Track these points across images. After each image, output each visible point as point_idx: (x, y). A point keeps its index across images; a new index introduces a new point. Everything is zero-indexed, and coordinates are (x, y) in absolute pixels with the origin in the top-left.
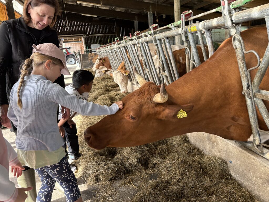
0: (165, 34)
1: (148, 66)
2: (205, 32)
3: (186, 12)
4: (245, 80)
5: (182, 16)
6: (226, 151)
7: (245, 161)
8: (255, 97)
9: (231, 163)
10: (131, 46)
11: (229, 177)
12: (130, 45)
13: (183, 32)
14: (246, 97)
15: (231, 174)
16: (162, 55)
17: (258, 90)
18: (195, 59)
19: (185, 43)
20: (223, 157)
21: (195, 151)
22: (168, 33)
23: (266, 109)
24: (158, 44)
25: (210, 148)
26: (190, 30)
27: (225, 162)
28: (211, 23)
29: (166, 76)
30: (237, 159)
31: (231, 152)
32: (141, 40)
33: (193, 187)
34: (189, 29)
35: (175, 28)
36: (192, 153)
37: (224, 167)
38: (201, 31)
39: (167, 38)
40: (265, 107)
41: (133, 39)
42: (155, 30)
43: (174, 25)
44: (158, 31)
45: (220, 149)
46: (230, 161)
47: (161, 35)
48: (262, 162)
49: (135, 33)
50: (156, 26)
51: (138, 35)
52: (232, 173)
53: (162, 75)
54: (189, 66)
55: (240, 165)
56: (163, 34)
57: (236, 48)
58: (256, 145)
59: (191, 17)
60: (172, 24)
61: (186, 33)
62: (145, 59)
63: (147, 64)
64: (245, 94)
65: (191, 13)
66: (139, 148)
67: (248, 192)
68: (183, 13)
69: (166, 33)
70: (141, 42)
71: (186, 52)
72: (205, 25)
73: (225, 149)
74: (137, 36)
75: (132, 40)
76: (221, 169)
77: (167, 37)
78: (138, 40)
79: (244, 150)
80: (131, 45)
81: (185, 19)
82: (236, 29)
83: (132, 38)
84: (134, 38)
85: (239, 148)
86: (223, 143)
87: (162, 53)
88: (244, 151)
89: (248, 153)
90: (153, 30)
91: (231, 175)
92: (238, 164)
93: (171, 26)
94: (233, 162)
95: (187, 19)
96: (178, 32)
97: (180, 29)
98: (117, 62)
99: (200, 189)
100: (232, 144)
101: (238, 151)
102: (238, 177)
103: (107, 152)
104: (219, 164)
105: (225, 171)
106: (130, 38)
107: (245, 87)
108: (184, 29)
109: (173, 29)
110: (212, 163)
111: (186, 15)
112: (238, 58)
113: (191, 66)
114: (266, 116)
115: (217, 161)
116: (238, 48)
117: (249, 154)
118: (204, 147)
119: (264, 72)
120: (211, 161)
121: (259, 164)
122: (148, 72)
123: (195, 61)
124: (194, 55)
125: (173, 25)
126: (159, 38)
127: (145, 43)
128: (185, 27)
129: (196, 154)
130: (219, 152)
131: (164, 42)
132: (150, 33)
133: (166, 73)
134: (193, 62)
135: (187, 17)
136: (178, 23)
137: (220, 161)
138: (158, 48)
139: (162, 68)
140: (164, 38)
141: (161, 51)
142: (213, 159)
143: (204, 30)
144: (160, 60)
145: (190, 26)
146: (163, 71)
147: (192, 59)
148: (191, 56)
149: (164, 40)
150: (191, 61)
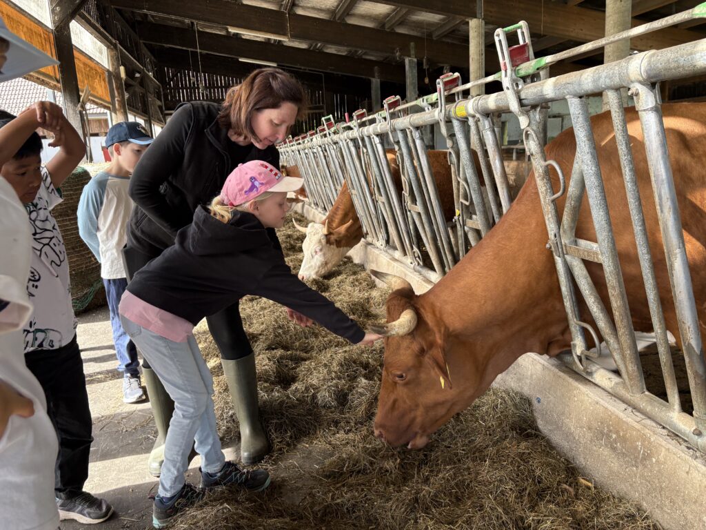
0: (411, 119)
1: (382, 190)
2: (480, 119)
3: (447, 76)
4: (551, 219)
5: (439, 85)
6: (532, 376)
8: (567, 254)
9: (539, 402)
10: (347, 143)
11: (533, 432)
12: (346, 140)
13: (443, 116)
14: (554, 254)
15: (537, 427)
16: (409, 170)
17: (572, 239)
18: (467, 175)
19: (448, 141)
20: (526, 391)
22: (418, 118)
23: (589, 279)
24: (401, 141)
26: (455, 114)
27: (529, 401)
28: (486, 103)
29: (419, 214)
30: (549, 393)
31: (539, 379)
32: (367, 131)
33: (449, 447)
34: (452, 110)
35: (430, 107)
37: (525, 411)
38: (474, 117)
39: (417, 128)
40: (588, 275)
41: (352, 126)
42: (395, 108)
43: (427, 101)
44: (400, 111)
45: (521, 374)
46: (538, 398)
47: (405, 121)
48: (591, 395)
49: (355, 114)
50: (395, 99)
51: (361, 118)
52: (541, 424)
53: (410, 211)
54: (458, 189)
55: (554, 404)
56: (408, 120)
57: (532, 154)
58: (578, 356)
59: (458, 85)
60: (423, 100)
61: (448, 118)
62: (377, 173)
63: (381, 186)
64: (551, 248)
65: (458, 77)
66: (347, 369)
67: (565, 460)
68: (441, 77)
69: (414, 117)
70: (366, 133)
71: (451, 161)
72: (479, 106)
73: (529, 374)
74: (359, 121)
75: (350, 128)
76: (519, 416)
77: (416, 125)
78: (361, 129)
79: (563, 372)
80: (348, 140)
81: (445, 90)
82: (529, 117)
83: (349, 124)
84: (353, 124)
85: (553, 368)
86: (527, 360)
87: (409, 161)
88: (562, 374)
90: (390, 109)
91: (537, 429)
92: (551, 404)
93: (422, 102)
94: (542, 400)
95: (450, 89)
96: (434, 117)
97: (437, 110)
98: (319, 180)
99: (463, 450)
100: (542, 361)
102: (550, 430)
103: (275, 377)
104: (515, 405)
105: (525, 421)
106: (345, 125)
107: (551, 236)
108: (443, 111)
109: (426, 109)
110: (501, 404)
111: (445, 82)
112: (536, 175)
113: (461, 191)
114: (587, 291)
115: (512, 400)
116: (534, 153)
119: (577, 204)
120: (500, 400)
121: (586, 398)
122: (384, 203)
123: (469, 181)
124: (466, 167)
125: (425, 100)
126: (402, 127)
127: (375, 137)
128: (445, 107)
130: (519, 380)
131: (412, 137)
132: (383, 116)
133: (419, 208)
134: (462, 182)
135: (448, 87)
136: (433, 97)
137: (518, 400)
138: (400, 149)
139: (407, 195)
140: (411, 128)
141: (408, 156)
142: (504, 395)
143: (478, 115)
144: (404, 176)
145: (455, 104)
146: (414, 201)
147: (461, 175)
148: (461, 169)
149: (411, 132)
150: (459, 179)
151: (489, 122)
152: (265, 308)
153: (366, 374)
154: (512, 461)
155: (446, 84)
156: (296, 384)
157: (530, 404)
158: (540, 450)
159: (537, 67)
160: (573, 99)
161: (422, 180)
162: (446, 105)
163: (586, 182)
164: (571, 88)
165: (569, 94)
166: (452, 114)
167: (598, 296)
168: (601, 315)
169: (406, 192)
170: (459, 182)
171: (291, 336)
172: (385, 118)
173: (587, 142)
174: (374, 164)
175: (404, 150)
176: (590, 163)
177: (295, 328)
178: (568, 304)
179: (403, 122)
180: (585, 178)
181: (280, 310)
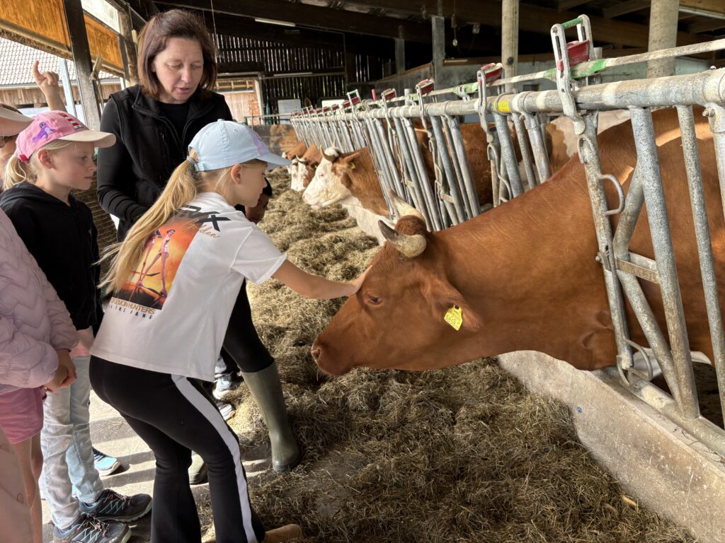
0: (447, 107)
1: (412, 175)
2: (526, 117)
3: (489, 67)
4: (603, 231)
5: (480, 76)
6: (572, 384)
7: (607, 409)
8: (619, 269)
9: (580, 411)
10: (374, 123)
11: (573, 443)
12: (373, 119)
13: (482, 110)
14: (604, 267)
15: (578, 437)
16: (442, 154)
17: (625, 253)
18: (509, 173)
19: (488, 135)
20: (566, 399)
21: (508, 383)
22: (455, 107)
23: (643, 296)
24: (434, 128)
25: (540, 378)
26: (497, 108)
27: (569, 410)
28: (534, 102)
29: (452, 204)
30: (591, 404)
31: (581, 388)
32: (397, 113)
33: (486, 459)
34: (494, 104)
35: (468, 97)
36: (500, 387)
37: (565, 420)
38: (519, 114)
39: (453, 117)
40: (641, 292)
41: (380, 105)
42: (428, 93)
43: (465, 91)
44: (434, 96)
45: (559, 380)
46: (578, 408)
47: (440, 108)
48: (639, 411)
49: (383, 94)
50: (429, 84)
51: (390, 99)
52: (581, 434)
53: (442, 200)
54: (498, 186)
55: (597, 417)
56: (444, 107)
57: (586, 163)
58: (623, 370)
59: (500, 78)
60: (461, 88)
61: (489, 112)
62: (407, 157)
63: (410, 170)
64: (601, 260)
65: (501, 69)
67: (608, 476)
68: (482, 68)
69: (450, 106)
70: (396, 115)
71: (490, 156)
72: (525, 102)
73: (570, 381)
74: (388, 101)
75: (376, 106)
76: (558, 425)
77: (452, 114)
78: (390, 109)
79: (608, 383)
80: (375, 119)
81: (487, 83)
82: (585, 123)
83: (376, 102)
84: (381, 103)
87: (443, 149)
88: (606, 386)
89: (615, 390)
90: (423, 93)
91: (577, 440)
92: (593, 415)
93: (459, 91)
94: (583, 410)
95: (492, 82)
96: (473, 108)
97: (478, 101)
99: (501, 464)
101: (594, 384)
102: (591, 442)
104: (554, 414)
105: (564, 430)
106: (372, 103)
107: (602, 248)
108: (484, 105)
109: (464, 98)
110: (539, 411)
111: (487, 73)
112: (590, 184)
113: (501, 188)
114: (640, 309)
115: (551, 408)
116: (588, 161)
117: (616, 393)
118: (529, 376)
119: (634, 219)
120: (538, 407)
121: (633, 415)
122: (413, 188)
123: (510, 179)
124: (507, 164)
125: (463, 90)
126: (436, 113)
127: (405, 120)
128: (486, 98)
129: (508, 391)
130: (558, 386)
131: (447, 125)
132: (415, 99)
133: (452, 198)
134: (503, 180)
135: (490, 79)
136: (474, 87)
137: (557, 408)
138: (433, 135)
139: (441, 185)
140: (447, 117)
141: (441, 143)
142: (543, 403)
143: (523, 114)
144: (437, 165)
145: (497, 98)
146: (447, 190)
147: (502, 172)
148: (502, 166)
149: (446, 121)
150: (499, 176)
151: (535, 121)
152: (291, 299)
153: (397, 374)
154: (553, 479)
155: (487, 76)
156: (326, 385)
157: (570, 413)
158: (581, 465)
159: (596, 70)
160: (636, 110)
161: (456, 170)
162: (487, 95)
163: (646, 199)
164: (634, 98)
165: (632, 104)
166: (494, 108)
167: (651, 314)
168: (655, 334)
169: (439, 181)
170: (498, 180)
171: (318, 330)
172: (417, 102)
173: (650, 157)
174: (403, 146)
175: (438, 138)
176: (652, 179)
177: (322, 321)
178: (617, 319)
179: (437, 108)
180: (645, 194)
181: (306, 302)
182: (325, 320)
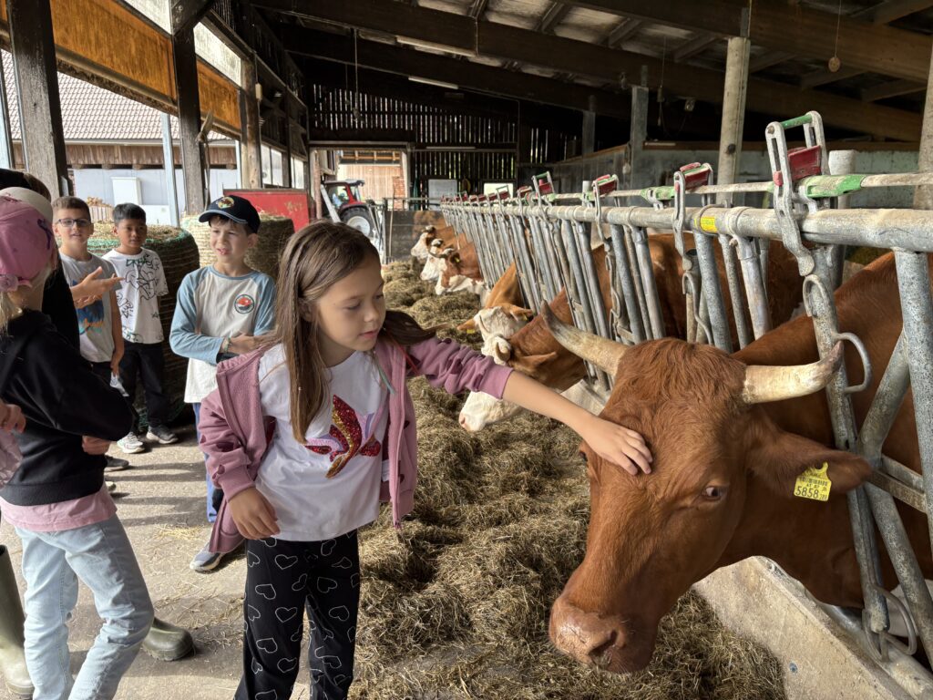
0: (632, 215)
1: (582, 296)
2: (739, 243)
3: (692, 168)
4: (842, 418)
5: (678, 179)
6: (785, 627)
7: (834, 674)
9: (794, 670)
12: (537, 218)
13: (678, 225)
16: (622, 276)
17: (878, 456)
18: (710, 315)
20: (775, 647)
21: (691, 607)
22: (639, 214)
23: (900, 523)
24: (614, 239)
25: (738, 606)
26: (700, 225)
27: (778, 665)
28: (750, 222)
30: (811, 662)
31: (797, 637)
32: (567, 213)
34: (695, 218)
35: (661, 205)
36: (679, 612)
37: (771, 680)
38: (729, 237)
39: (638, 227)
40: (897, 516)
42: (607, 193)
43: (657, 196)
44: (616, 198)
45: (766, 617)
46: (792, 664)
47: (623, 215)
48: (882, 689)
50: (611, 180)
53: (619, 336)
54: (695, 330)
55: (819, 684)
56: (627, 214)
57: (816, 316)
59: (706, 183)
60: (652, 192)
61: (687, 226)
63: (580, 288)
65: (709, 171)
66: (510, 570)
68: (682, 169)
69: (636, 214)
70: (565, 215)
71: (686, 289)
72: (738, 223)
73: (782, 622)
76: (760, 687)
77: (638, 225)
78: (559, 208)
79: (838, 637)
81: (686, 188)
82: (814, 258)
85: (822, 626)
86: (779, 599)
87: (624, 269)
88: (836, 641)
89: (848, 648)
90: (601, 193)
92: (813, 681)
93: (649, 196)
94: (800, 670)
95: (694, 188)
96: (666, 220)
97: (673, 212)
98: (498, 259)
100: (805, 610)
101: (818, 636)
103: (406, 568)
104: (756, 669)
107: (840, 442)
108: (681, 218)
109: (655, 205)
110: (734, 660)
111: (688, 177)
112: (821, 347)
113: (699, 334)
115: (751, 657)
116: (819, 315)
117: (849, 654)
118: (723, 602)
120: (732, 655)
122: (583, 315)
123: (712, 323)
124: (709, 303)
125: (654, 194)
126: (618, 221)
127: (577, 224)
128: (684, 210)
129: (690, 620)
130: (765, 626)
131: (631, 238)
132: (591, 199)
133: (633, 336)
134: (702, 326)
135: (691, 185)
136: (669, 191)
137: (760, 659)
138: (612, 249)
139: (618, 317)
140: (631, 227)
141: (622, 261)
142: (739, 649)
143: (735, 237)
144: (615, 289)
145: (702, 209)
146: (626, 321)
147: (701, 313)
148: (701, 304)
149: (630, 232)
150: (697, 318)
151: (752, 249)
155: (688, 180)
157: (779, 667)
159: (845, 189)
160: (905, 254)
161: (640, 299)
162: (687, 204)
163: (913, 385)
164: (903, 237)
165: (898, 245)
166: (695, 224)
168: (914, 584)
169: (616, 312)
170: (696, 323)
171: (435, 498)
172: (593, 203)
173: (923, 325)
175: (618, 253)
176: (924, 358)
177: (442, 486)
178: (863, 551)
179: (619, 214)
180: (912, 379)
181: (425, 455)
182: (447, 485)
